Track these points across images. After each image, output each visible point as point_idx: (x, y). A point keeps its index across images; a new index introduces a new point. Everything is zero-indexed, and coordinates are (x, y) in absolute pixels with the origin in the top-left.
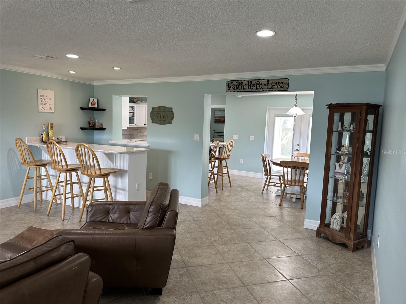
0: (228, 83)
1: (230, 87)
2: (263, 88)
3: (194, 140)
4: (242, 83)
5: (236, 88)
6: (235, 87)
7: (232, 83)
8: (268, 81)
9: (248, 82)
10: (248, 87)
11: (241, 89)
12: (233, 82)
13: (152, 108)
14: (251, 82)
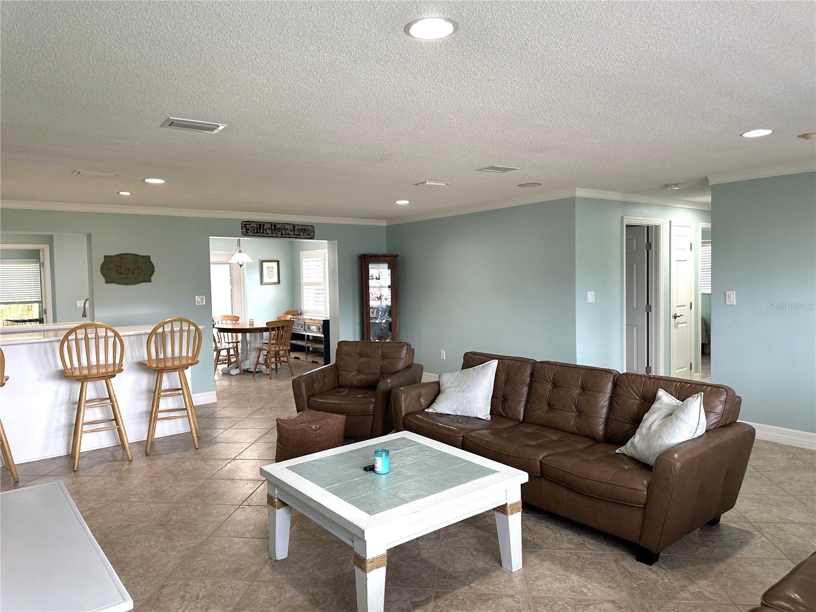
0: (245, 225)
1: (249, 229)
2: (289, 234)
3: (197, 304)
4: (264, 225)
5: (256, 231)
6: (254, 230)
7: (250, 224)
8: (294, 227)
9: (272, 225)
10: (272, 232)
11: (263, 233)
12: (252, 223)
13: (106, 257)
14: (275, 226)
